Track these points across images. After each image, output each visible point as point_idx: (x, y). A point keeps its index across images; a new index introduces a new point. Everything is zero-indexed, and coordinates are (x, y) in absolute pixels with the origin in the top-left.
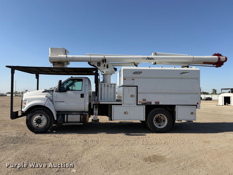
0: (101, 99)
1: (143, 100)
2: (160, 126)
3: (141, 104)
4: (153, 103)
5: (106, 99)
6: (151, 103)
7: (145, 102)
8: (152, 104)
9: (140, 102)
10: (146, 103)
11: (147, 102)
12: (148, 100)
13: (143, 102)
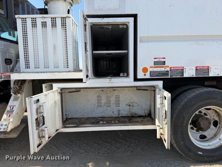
0: (27, 66)
1: (155, 63)
2: (203, 137)
3: (148, 76)
4: (190, 72)
5: (42, 65)
6: (182, 71)
7: (163, 69)
8: (186, 75)
9: (145, 70)
10: (166, 73)
11: (168, 69)
12: (172, 63)
13: (155, 69)
